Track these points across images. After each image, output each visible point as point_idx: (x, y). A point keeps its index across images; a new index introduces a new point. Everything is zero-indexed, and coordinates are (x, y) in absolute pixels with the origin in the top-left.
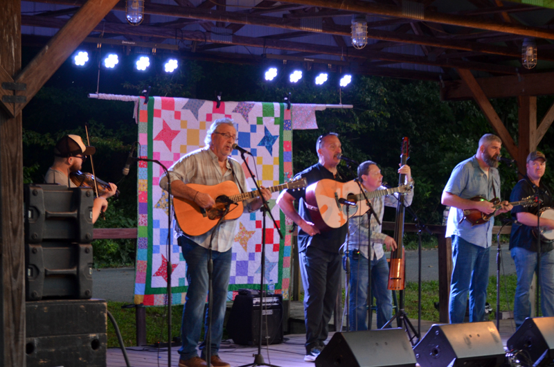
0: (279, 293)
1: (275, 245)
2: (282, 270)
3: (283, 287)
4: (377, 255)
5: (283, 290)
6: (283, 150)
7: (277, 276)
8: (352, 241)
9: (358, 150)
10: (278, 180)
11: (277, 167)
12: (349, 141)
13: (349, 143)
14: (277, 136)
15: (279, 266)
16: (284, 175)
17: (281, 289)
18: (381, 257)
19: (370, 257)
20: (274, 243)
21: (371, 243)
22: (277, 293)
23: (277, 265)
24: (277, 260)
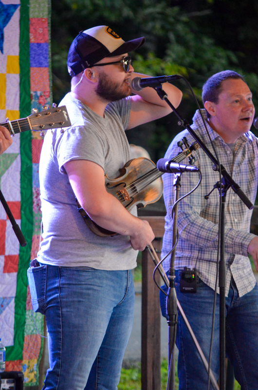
0: (16, 369)
1: (9, 259)
2: (23, 315)
3: (26, 355)
4: (239, 285)
5: (25, 362)
6: (28, 40)
7: (12, 330)
8: (182, 249)
9: (207, 41)
10: (17, 108)
11: (14, 81)
12: (184, 18)
13: (186, 24)
14: (15, 6)
15: (17, 306)
16: (31, 97)
17: (21, 360)
18: (250, 289)
19: (222, 289)
20: (7, 254)
21: (226, 257)
22: (10, 369)
23: (12, 304)
24: (13, 293)
